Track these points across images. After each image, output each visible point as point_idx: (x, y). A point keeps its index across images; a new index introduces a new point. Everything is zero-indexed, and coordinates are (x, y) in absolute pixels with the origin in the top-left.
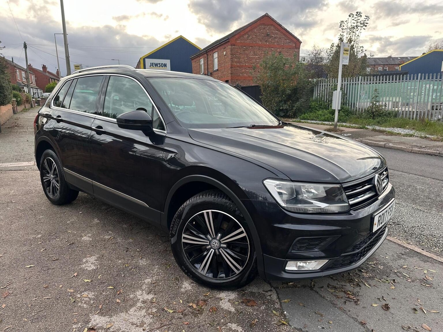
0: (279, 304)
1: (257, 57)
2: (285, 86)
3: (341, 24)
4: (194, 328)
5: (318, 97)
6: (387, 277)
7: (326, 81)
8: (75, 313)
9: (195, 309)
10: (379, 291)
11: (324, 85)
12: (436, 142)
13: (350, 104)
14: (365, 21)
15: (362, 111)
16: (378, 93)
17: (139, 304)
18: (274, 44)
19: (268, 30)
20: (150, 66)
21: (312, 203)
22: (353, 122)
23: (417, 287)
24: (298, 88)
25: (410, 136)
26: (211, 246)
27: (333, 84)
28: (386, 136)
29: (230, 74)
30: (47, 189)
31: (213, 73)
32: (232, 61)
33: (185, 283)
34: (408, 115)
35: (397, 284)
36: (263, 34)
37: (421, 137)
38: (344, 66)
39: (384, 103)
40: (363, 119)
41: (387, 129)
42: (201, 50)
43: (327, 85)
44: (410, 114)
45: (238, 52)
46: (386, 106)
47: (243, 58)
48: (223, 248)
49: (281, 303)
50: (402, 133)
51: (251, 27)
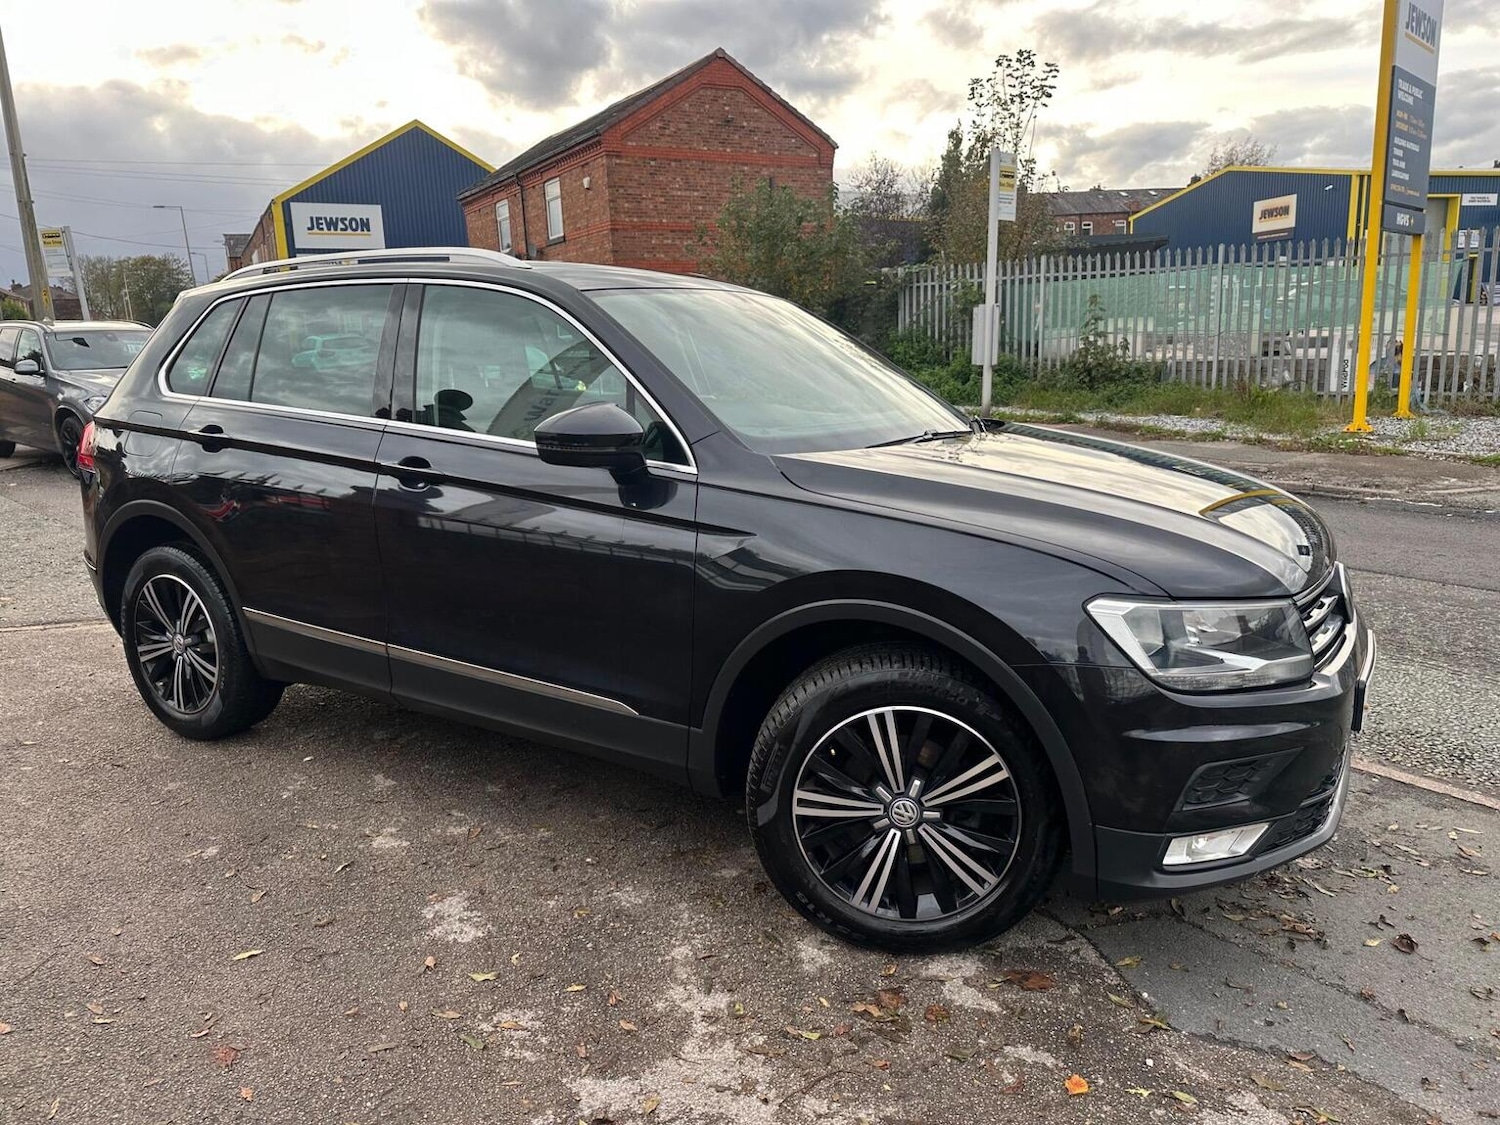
0: (1114, 973)
1: (696, 194)
2: (808, 292)
3: (973, 89)
4: (909, 1073)
5: (915, 325)
6: (1362, 860)
7: (937, 273)
8: (508, 1080)
9: (879, 1020)
10: (1361, 902)
11: (929, 288)
12: (1292, 453)
13: (1016, 347)
14: (1046, 79)
15: (1054, 366)
16: (1101, 309)
17: (700, 1028)
18: (750, 151)
19: (729, 105)
20: (309, 229)
21: (1222, 661)
22: (1030, 402)
23: (1452, 879)
24: (847, 301)
25: (1214, 440)
26: (890, 819)
27: (960, 284)
28: (1143, 440)
29: (611, 255)
30: (156, 687)
31: (546, 251)
32: (616, 211)
33: (801, 945)
34: (1194, 372)
35: (1399, 877)
36: (712, 118)
37: (1247, 441)
38: (1003, 226)
39: (1120, 339)
40: (1060, 393)
41: (1141, 420)
42: (492, 171)
43: (941, 286)
44: (1199, 371)
45: (631, 180)
46: (1125, 347)
47: (650, 199)
48: (931, 822)
49: (1117, 970)
50: (1189, 429)
51: (670, 93)
